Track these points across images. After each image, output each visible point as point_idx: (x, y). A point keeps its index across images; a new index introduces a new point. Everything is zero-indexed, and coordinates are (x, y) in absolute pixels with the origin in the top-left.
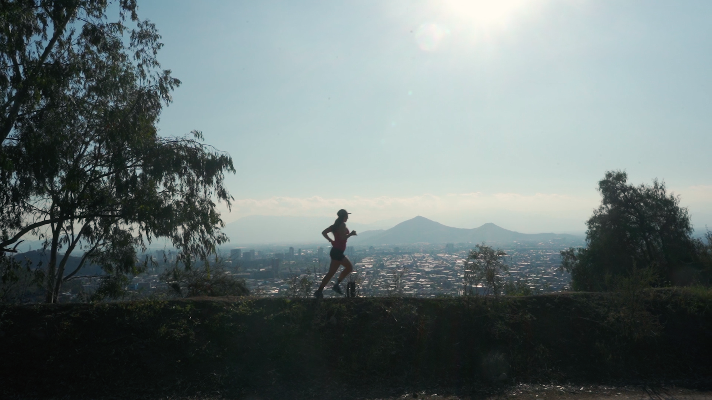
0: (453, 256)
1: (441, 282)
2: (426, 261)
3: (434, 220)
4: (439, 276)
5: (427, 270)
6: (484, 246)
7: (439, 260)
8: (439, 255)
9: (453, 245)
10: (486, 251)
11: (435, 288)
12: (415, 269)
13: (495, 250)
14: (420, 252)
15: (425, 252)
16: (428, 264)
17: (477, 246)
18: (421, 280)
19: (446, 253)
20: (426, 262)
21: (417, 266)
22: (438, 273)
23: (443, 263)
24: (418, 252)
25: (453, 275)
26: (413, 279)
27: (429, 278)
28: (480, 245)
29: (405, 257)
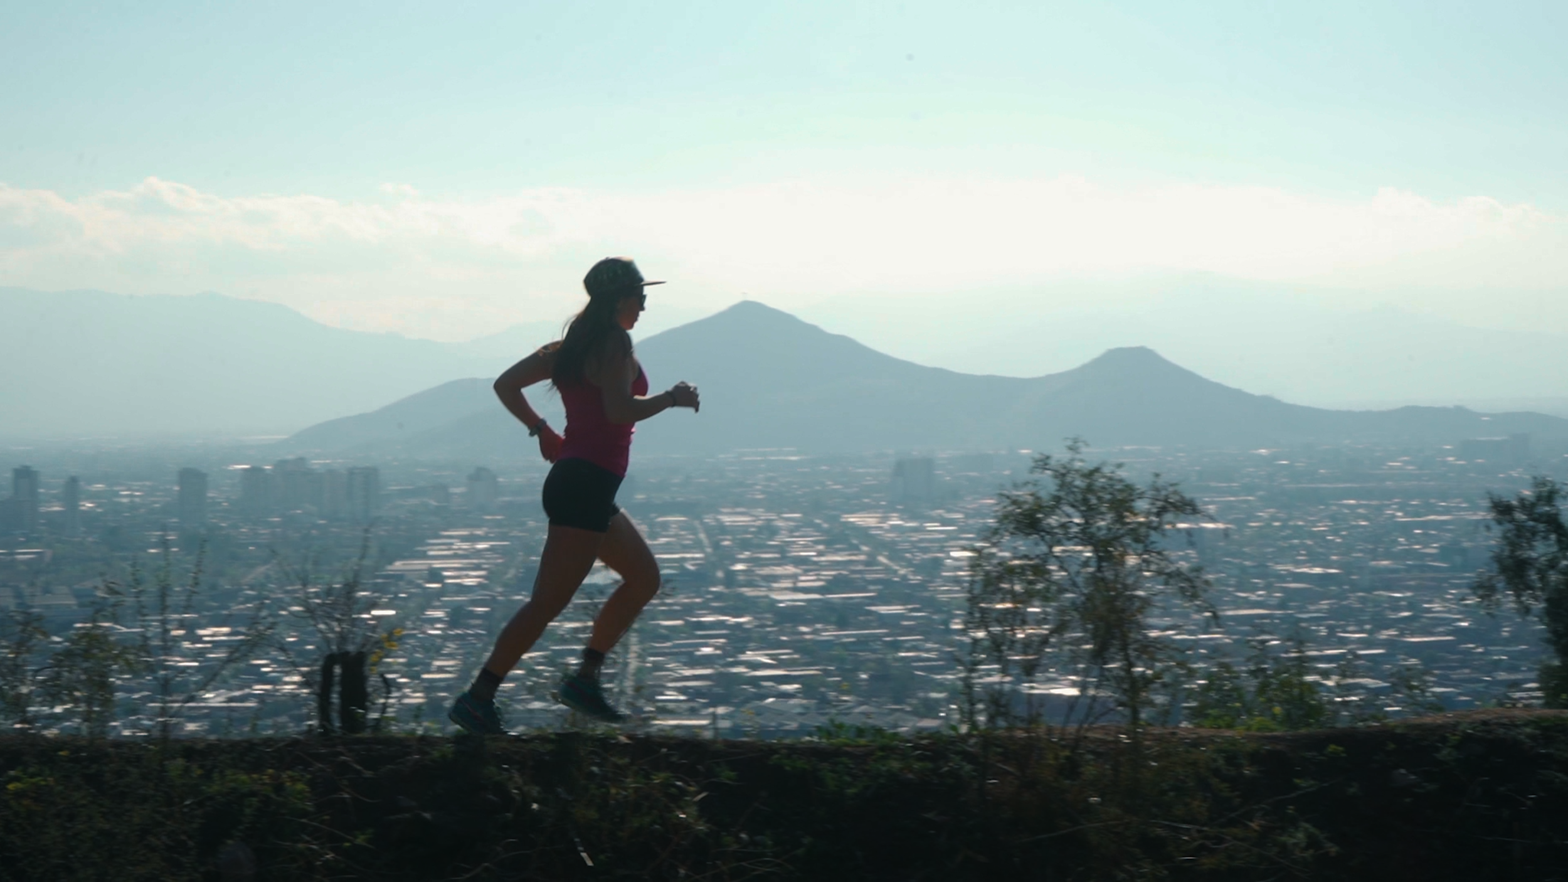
0: (931, 526)
1: (859, 666)
2: (782, 549)
3: (831, 326)
4: (849, 635)
5: (785, 598)
6: (1078, 465)
7: (855, 549)
8: (852, 519)
9: (928, 464)
10: (1090, 489)
11: (824, 701)
12: (718, 597)
13: (1140, 487)
14: (755, 504)
15: (777, 502)
16: (790, 569)
17: (1043, 463)
18: (749, 656)
19: (890, 509)
20: (783, 560)
21: (731, 579)
22: (842, 616)
23: (871, 562)
24: (738, 503)
25: (926, 630)
26: (707, 650)
27: (798, 646)
28: (1060, 455)
29: (665, 526)
